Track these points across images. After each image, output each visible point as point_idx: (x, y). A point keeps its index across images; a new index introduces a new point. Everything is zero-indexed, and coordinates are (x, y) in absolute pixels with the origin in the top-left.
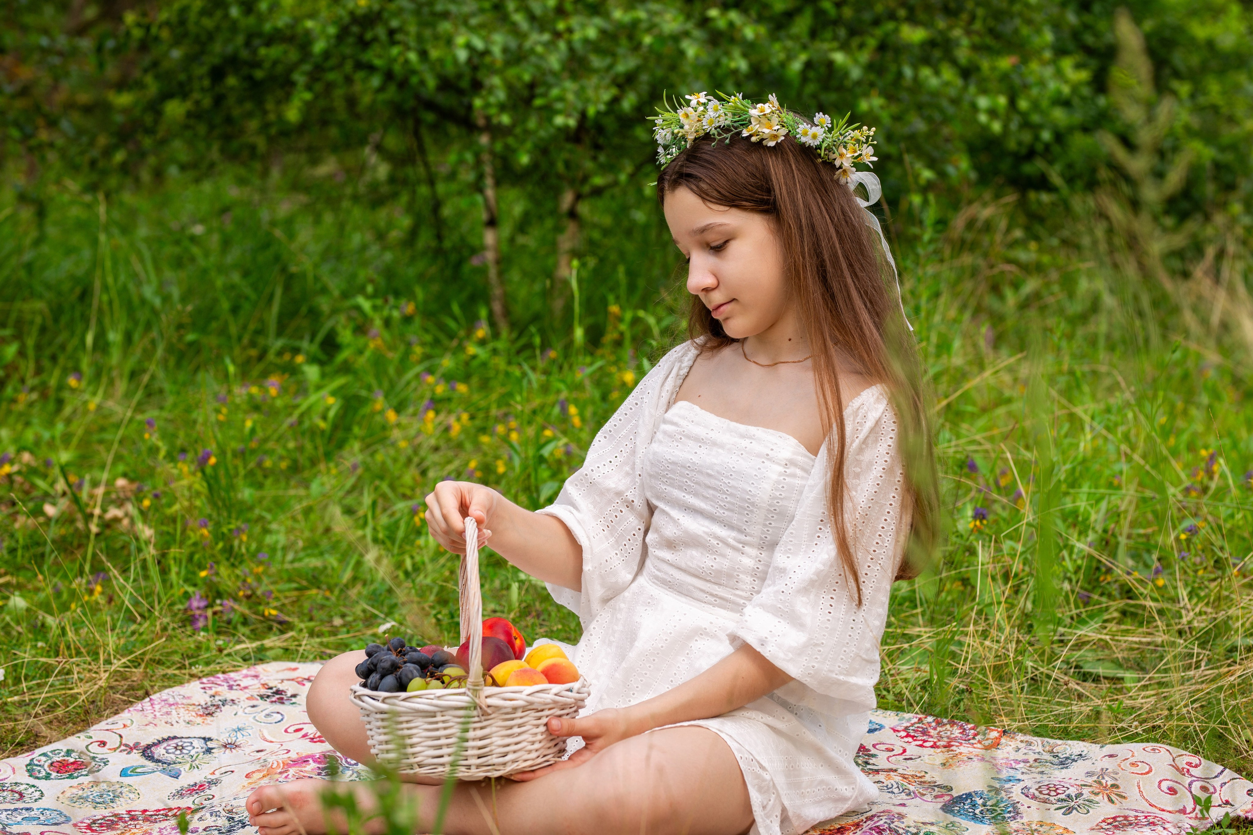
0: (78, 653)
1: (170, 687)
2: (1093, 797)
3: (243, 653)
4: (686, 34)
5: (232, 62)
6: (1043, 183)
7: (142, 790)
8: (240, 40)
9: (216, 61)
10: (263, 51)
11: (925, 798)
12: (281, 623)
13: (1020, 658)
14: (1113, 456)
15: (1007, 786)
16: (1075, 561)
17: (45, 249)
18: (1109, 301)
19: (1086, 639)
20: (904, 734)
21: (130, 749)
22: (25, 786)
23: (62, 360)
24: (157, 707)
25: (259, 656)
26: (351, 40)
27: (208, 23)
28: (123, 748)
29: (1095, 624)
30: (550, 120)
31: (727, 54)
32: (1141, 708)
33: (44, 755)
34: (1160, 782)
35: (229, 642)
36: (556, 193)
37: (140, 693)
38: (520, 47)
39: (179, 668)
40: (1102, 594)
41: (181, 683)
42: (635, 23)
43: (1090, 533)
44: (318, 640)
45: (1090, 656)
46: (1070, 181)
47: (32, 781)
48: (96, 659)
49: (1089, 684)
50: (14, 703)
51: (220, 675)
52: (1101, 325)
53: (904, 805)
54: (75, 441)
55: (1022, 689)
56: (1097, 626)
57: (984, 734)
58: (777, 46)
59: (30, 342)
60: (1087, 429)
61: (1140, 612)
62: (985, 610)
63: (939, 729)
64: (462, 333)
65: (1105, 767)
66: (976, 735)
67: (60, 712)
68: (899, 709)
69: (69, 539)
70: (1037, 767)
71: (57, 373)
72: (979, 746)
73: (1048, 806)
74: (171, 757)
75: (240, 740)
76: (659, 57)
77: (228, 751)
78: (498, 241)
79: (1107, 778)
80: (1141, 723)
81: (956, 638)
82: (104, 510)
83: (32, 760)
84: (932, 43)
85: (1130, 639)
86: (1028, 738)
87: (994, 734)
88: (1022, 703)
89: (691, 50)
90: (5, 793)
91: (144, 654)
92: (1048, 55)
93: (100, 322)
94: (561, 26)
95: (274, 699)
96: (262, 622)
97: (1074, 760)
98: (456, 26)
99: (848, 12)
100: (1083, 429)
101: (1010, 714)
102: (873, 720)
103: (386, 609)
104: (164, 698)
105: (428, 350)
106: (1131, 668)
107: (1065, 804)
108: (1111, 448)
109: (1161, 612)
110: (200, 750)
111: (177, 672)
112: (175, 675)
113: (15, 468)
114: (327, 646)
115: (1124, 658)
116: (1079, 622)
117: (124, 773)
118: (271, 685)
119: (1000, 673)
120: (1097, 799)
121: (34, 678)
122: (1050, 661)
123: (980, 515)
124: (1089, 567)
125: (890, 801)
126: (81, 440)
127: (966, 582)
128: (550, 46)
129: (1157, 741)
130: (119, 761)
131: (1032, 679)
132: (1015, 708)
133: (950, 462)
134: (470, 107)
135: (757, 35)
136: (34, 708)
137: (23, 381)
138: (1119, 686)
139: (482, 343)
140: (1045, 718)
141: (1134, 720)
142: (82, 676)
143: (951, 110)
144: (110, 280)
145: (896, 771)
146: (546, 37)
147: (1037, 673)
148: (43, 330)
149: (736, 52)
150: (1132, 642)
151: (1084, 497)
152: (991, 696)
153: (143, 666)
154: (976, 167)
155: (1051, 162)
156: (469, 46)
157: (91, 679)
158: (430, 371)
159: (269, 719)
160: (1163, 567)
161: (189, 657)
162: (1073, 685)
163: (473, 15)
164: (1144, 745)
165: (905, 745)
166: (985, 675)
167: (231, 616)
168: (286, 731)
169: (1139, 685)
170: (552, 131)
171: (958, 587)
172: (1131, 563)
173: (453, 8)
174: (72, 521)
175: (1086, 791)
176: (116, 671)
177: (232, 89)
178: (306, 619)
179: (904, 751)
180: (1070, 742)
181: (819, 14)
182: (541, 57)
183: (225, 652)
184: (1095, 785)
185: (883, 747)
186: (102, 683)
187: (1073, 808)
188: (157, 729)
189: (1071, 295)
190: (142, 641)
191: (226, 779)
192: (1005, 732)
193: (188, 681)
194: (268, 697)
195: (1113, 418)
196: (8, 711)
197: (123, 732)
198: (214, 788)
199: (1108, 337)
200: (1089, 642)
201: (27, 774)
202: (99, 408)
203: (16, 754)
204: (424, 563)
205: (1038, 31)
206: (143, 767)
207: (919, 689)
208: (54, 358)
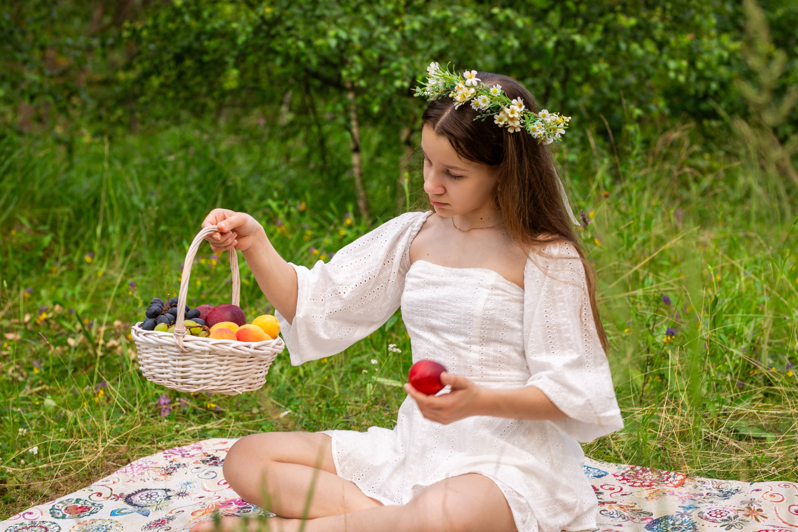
0: (86, 435)
1: (145, 456)
2: (745, 518)
3: (193, 433)
4: (478, 25)
5: (188, 51)
6: (713, 115)
7: (124, 524)
8: (192, 37)
9: (178, 51)
10: (206, 43)
11: (635, 520)
12: (218, 412)
13: (697, 427)
14: (759, 291)
15: (688, 511)
16: (734, 361)
17: (73, 174)
18: (758, 190)
19: (741, 412)
20: (621, 478)
21: (118, 497)
22: (49, 523)
23: (82, 245)
24: (135, 470)
25: (203, 434)
26: (262, 35)
27: (171, 26)
28: (113, 497)
29: (746, 403)
30: (392, 83)
31: (505, 37)
32: (777, 458)
33: (61, 502)
34: (790, 507)
35: (184, 426)
36: (398, 130)
37: (125, 460)
38: (371, 36)
39: (151, 444)
40: (752, 383)
41: (151, 453)
42: (445, 19)
43: (744, 343)
44: (241, 423)
45: (744, 424)
46: (731, 113)
47: (53, 520)
48: (96, 440)
49: (744, 443)
50: (43, 469)
51: (177, 448)
52: (754, 206)
53: (620, 525)
54: (89, 296)
55: (699, 447)
56: (748, 404)
57: (674, 477)
58: (537, 32)
59: (61, 234)
60: (742, 274)
61: (777, 394)
62: (674, 395)
63: (644, 474)
64: (336, 221)
65: (753, 498)
66: (669, 478)
67: (72, 474)
68: (618, 461)
69: (84, 360)
70: (708, 499)
71: (78, 253)
72: (670, 485)
73: (715, 524)
74: (144, 502)
75: (189, 490)
76: (461, 40)
77: (181, 497)
78: (361, 161)
79: (754, 505)
80: (777, 468)
81: (655, 414)
82: (106, 341)
83: (54, 506)
84: (638, 27)
85: (770, 412)
86: (703, 479)
87: (680, 477)
88: (698, 455)
89: (482, 35)
90: (36, 528)
91: (127, 435)
92: (713, 33)
93: (105, 219)
94: (397, 22)
95: (211, 463)
96: (205, 412)
97: (733, 493)
98: (329, 24)
99: (583, 8)
100: (739, 274)
101: (691, 464)
102: (601, 469)
103: (286, 402)
104: (140, 463)
105: (315, 233)
106: (771, 431)
107: (727, 523)
108: (758, 286)
109: (790, 394)
110: (162, 497)
111: (149, 446)
112: (148, 448)
113: (50, 315)
114: (247, 427)
115: (766, 425)
116: (736, 402)
117: (113, 514)
118: (209, 454)
119: (684, 437)
120: (748, 519)
121: (57, 452)
122: (717, 428)
123: (670, 333)
124: (743, 365)
125: (612, 523)
126: (94, 296)
127: (662, 376)
128: (389, 34)
129: (787, 479)
130: (110, 505)
131: (705, 439)
132: (694, 459)
133: (651, 298)
134: (340, 76)
135: (525, 24)
136: (56, 471)
137: (57, 259)
138: (763, 443)
139: (350, 227)
140: (714, 466)
141: (772, 466)
142: (87, 450)
143: (651, 70)
144: (112, 192)
145: (615, 503)
146: (387, 29)
147: (709, 435)
148: (69, 226)
149: (511, 36)
150: (772, 414)
151: (740, 319)
152: (678, 452)
153: (127, 443)
154: (670, 106)
155: (719, 102)
156: (337, 37)
157: (93, 452)
158: (317, 247)
159: (208, 476)
160: (793, 364)
161: (157, 436)
162: (732, 443)
163: (340, 16)
164: (779, 482)
165: (622, 486)
166: (674, 438)
167: (186, 408)
168: (218, 484)
169: (776, 442)
170: (393, 90)
171: (658, 379)
172: (771, 361)
173: (327, 12)
174: (85, 349)
175: (740, 514)
176: (109, 447)
177: (189, 68)
178: (235, 409)
179: (621, 489)
180: (730, 481)
181: (565, 9)
182: (384, 42)
183: (180, 433)
184: (746, 510)
185: (607, 487)
186: (100, 455)
187: (732, 525)
188: (135, 484)
189: (733, 187)
190: (127, 426)
191: (179, 516)
192: (687, 476)
193: (156, 452)
194: (207, 461)
195: (759, 267)
196: (39, 474)
197: (112, 486)
198: (171, 522)
199: (758, 214)
200: (743, 414)
201: (50, 515)
202: (105, 274)
203: (44, 502)
204: (311, 371)
205: (706, 17)
206: (125, 509)
207: (631, 448)
208: (77, 244)
